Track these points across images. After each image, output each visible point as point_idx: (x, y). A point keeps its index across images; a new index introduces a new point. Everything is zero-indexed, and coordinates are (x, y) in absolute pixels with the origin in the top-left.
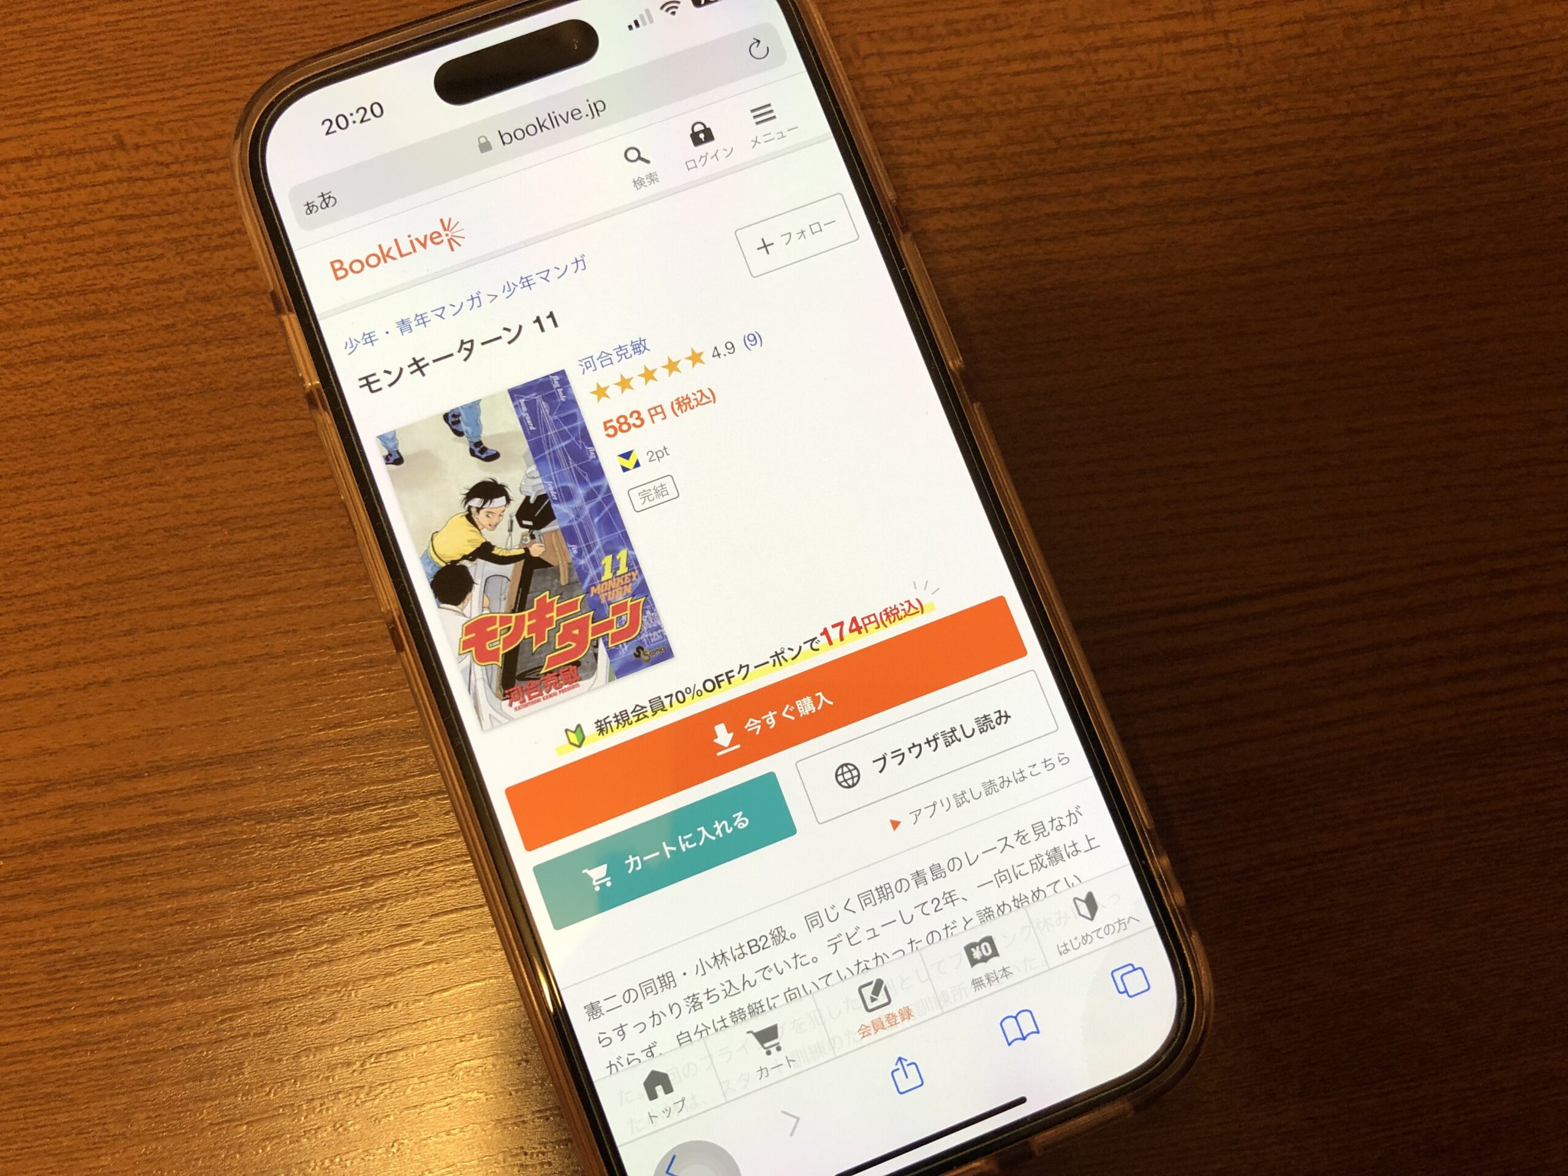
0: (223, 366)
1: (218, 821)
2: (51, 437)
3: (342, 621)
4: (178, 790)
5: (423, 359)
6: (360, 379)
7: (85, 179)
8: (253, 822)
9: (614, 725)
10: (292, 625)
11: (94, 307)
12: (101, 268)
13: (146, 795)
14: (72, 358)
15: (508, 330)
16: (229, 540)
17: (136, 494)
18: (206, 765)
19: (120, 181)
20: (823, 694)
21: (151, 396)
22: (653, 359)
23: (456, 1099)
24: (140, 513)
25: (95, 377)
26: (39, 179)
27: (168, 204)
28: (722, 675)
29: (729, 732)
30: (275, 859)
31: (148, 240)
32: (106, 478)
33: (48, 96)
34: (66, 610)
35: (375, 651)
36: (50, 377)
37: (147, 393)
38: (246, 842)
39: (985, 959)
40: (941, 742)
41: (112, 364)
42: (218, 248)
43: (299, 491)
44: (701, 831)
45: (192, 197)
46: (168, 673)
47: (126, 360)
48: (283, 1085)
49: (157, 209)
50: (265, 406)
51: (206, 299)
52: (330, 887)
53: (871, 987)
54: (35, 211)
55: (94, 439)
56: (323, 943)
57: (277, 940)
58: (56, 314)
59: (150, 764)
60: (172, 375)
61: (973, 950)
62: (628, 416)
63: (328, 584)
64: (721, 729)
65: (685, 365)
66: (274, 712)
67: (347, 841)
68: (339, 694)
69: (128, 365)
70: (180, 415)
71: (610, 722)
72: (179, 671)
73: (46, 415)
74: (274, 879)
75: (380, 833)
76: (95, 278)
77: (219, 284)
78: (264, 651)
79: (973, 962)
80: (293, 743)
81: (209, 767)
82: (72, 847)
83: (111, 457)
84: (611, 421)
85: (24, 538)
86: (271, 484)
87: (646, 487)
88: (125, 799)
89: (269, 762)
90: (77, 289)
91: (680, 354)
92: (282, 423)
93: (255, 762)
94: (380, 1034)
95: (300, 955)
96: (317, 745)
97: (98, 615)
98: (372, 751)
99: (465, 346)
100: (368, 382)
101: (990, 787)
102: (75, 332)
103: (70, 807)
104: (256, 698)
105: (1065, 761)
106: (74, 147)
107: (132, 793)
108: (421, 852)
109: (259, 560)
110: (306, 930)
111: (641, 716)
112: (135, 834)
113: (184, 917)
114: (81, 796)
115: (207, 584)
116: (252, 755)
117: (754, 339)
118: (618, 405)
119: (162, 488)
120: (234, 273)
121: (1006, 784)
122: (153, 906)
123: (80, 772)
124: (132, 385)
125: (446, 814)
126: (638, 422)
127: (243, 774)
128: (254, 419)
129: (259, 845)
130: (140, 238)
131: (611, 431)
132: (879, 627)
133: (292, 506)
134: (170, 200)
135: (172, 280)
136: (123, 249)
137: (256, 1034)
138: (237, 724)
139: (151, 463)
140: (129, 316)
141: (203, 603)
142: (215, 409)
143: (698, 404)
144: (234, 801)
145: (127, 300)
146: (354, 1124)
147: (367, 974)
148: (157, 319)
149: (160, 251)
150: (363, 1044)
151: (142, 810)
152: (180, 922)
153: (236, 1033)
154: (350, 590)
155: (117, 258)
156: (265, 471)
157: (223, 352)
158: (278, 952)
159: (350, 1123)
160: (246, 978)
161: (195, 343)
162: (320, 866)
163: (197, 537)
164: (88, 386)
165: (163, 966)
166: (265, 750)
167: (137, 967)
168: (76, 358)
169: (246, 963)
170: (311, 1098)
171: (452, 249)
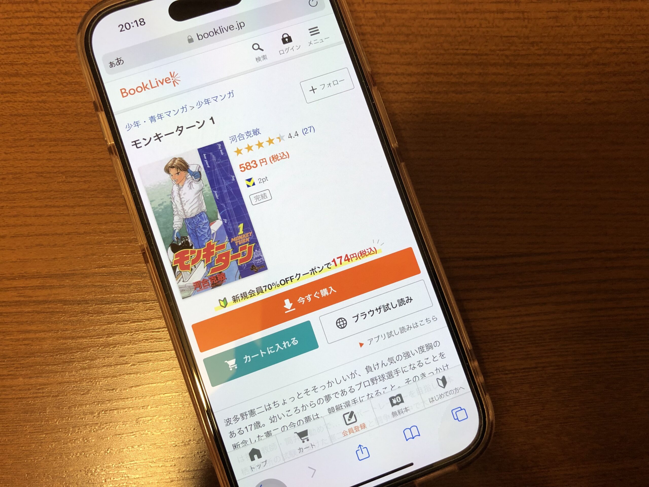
0: (70, 104)
1: (47, 302)
3: (111, 222)
4: (30, 287)
6: (132, 142)
7: (19, 15)
8: (62, 304)
11: (16, 71)
12: (21, 54)
13: (15, 287)
14: (3, 93)
15: (198, 122)
16: (65, 181)
17: (26, 156)
21: (36, 113)
22: (263, 138)
24: (26, 164)
25: (13, 102)
30: (70, 321)
31: (43, 44)
32: (13, 147)
37: (35, 112)
41: (21, 97)
43: (98, 163)
46: (32, 236)
47: (27, 96)
48: (62, 420)
50: (87, 124)
51: (66, 74)
52: (93, 336)
55: (9, 129)
56: (87, 360)
57: (67, 357)
59: (19, 275)
60: (47, 105)
63: (106, 205)
65: (276, 141)
66: (77, 258)
67: (102, 317)
70: (49, 123)
72: (36, 235)
74: (68, 331)
76: (18, 59)
78: (75, 231)
80: (83, 272)
81: (45, 279)
83: (16, 138)
86: (86, 159)
87: (258, 194)
88: (6, 288)
89: (72, 279)
90: (10, 62)
91: (275, 136)
93: (66, 279)
94: (107, 402)
95: (76, 364)
96: (94, 274)
99: (179, 129)
102: (7, 81)
107: (10, 286)
110: (80, 354)
113: (26, 342)
115: (53, 199)
116: (65, 276)
118: (246, 157)
119: (37, 154)
124: (29, 107)
128: (81, 129)
129: (64, 314)
130: (39, 43)
132: (357, 259)
133: (94, 169)
134: (55, 28)
135: (51, 63)
136: (32, 47)
137: (53, 396)
138: (59, 261)
139: (34, 143)
140: (31, 77)
141: (51, 207)
142: (65, 123)
143: (282, 158)
144: (55, 294)
145: (31, 69)
146: (92, 439)
147: (104, 375)
148: (43, 80)
149: (48, 50)
150: (100, 405)
151: (13, 294)
152: (25, 344)
153: (44, 395)
154: (115, 209)
155: (29, 51)
156: (84, 152)
157: (71, 98)
158: (67, 362)
159: (90, 438)
160: (51, 372)
161: (59, 92)
162: (89, 327)
163: (51, 177)
164: (9, 106)
165: (15, 362)
166: (71, 274)
167: (4, 362)
168: (6, 93)
169: (52, 365)
170: (74, 426)
171: (175, 86)
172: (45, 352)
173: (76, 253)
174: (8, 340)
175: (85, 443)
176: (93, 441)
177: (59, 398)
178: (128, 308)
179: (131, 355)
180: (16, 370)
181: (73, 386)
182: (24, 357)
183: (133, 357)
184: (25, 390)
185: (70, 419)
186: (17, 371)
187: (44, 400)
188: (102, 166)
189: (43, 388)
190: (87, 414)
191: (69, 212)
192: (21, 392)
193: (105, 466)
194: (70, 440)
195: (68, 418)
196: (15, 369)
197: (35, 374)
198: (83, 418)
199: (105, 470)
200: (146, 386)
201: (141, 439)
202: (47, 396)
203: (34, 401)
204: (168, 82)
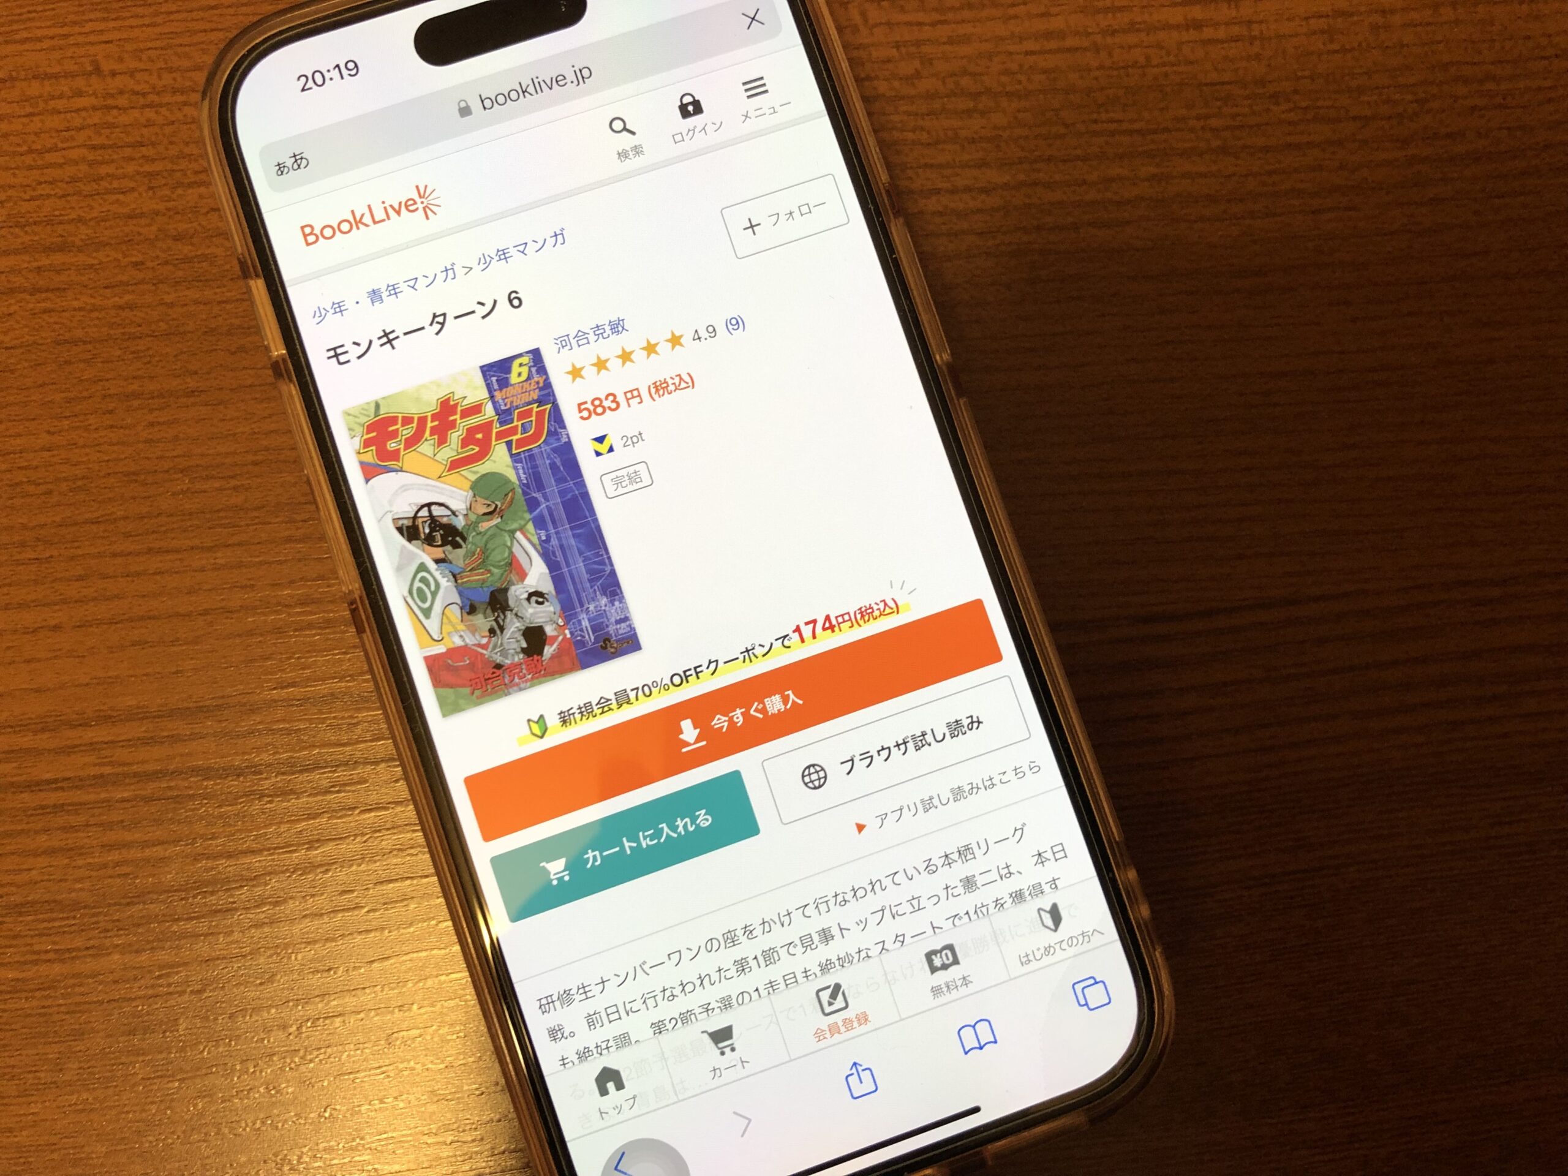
0: (192, 308)
1: (164, 775)
3: (301, 579)
4: (123, 741)
5: (393, 331)
6: (328, 350)
7: (58, 104)
8: (199, 778)
9: (578, 716)
10: (249, 579)
11: (60, 239)
12: (69, 198)
13: (91, 744)
14: (35, 291)
15: (482, 304)
16: (189, 489)
17: (96, 435)
18: (155, 717)
19: (94, 108)
20: (793, 693)
21: (115, 334)
22: (633, 340)
23: (391, 1067)
24: (98, 455)
25: (58, 311)
26: (12, 102)
27: (142, 136)
28: (690, 670)
29: (695, 728)
30: (221, 816)
31: (119, 172)
32: (65, 417)
34: (18, 550)
35: (332, 611)
36: (12, 309)
37: (112, 332)
38: (192, 797)
39: (945, 967)
40: (910, 745)
41: (76, 299)
42: (190, 185)
43: (265, 443)
44: (662, 828)
45: (168, 130)
46: (121, 622)
47: (92, 296)
48: (217, 1046)
49: (130, 139)
50: (233, 353)
51: (178, 238)
52: (275, 848)
53: (829, 991)
55: (53, 376)
56: (265, 904)
57: (219, 899)
58: (23, 243)
59: (97, 714)
60: (139, 314)
61: (933, 957)
62: (603, 398)
63: (289, 540)
64: (687, 725)
65: (664, 348)
66: (227, 668)
67: (293, 803)
68: (294, 653)
69: (93, 301)
70: (145, 356)
71: (573, 714)
72: (131, 620)
74: (216, 838)
75: (327, 797)
76: (64, 209)
77: (191, 222)
78: (220, 605)
79: (933, 969)
80: (245, 700)
81: (157, 720)
82: (14, 793)
83: (71, 395)
84: (585, 403)
86: (235, 435)
87: (619, 473)
88: (69, 747)
89: (219, 719)
90: (46, 219)
91: (660, 336)
92: (250, 371)
93: (206, 718)
94: (317, 999)
95: (241, 915)
96: (270, 703)
97: (51, 557)
98: (324, 713)
99: (437, 319)
100: (336, 353)
101: (958, 794)
102: (40, 264)
103: (12, 751)
104: (209, 652)
105: (1036, 769)
106: (49, 70)
107: (77, 741)
108: (368, 818)
109: (218, 511)
110: (248, 890)
111: (606, 709)
112: (78, 783)
113: (125, 869)
114: (24, 741)
115: (165, 532)
116: (203, 711)
117: (736, 323)
118: (593, 386)
119: (122, 430)
120: (208, 212)
121: (975, 790)
122: (94, 857)
123: (27, 716)
124: (97, 322)
125: (397, 781)
126: (614, 406)
127: (192, 728)
128: (221, 365)
129: (206, 801)
130: (111, 169)
131: (585, 414)
132: (852, 626)
133: (257, 458)
134: (145, 131)
135: (142, 215)
136: (94, 181)
137: (192, 992)
138: (188, 677)
139: (113, 405)
140: (97, 251)
141: (160, 551)
142: (182, 353)
143: (676, 389)
144: (182, 755)
145: (95, 233)
146: (287, 1087)
147: (307, 938)
148: (125, 256)
149: (132, 184)
151: (87, 759)
152: (119, 876)
153: (171, 989)
154: (310, 548)
155: (87, 189)
156: (232, 420)
157: (193, 294)
158: (220, 911)
159: (283, 1086)
160: (183, 936)
161: (162, 283)
162: (266, 826)
163: (156, 483)
164: (52, 320)
165: (101, 918)
166: (216, 706)
167: (74, 918)
168: (40, 291)
169: (187, 919)
170: (245, 1058)
171: (427, 218)
172: (169, 891)
173: (225, 657)
174: (80, 867)
175: (272, 1096)
176: (290, 1090)
177: (205, 995)
178: (352, 779)
180: (102, 935)
181: (236, 966)
182: (120, 904)
183: (371, 891)
184: (127, 981)
185: (233, 1043)
186: (106, 937)
187: (172, 1002)
188: (274, 450)
189: (168, 975)
190: (272, 1031)
191: (204, 562)
192: (120, 986)
193: (321, 1147)
194: (237, 1092)
195: (230, 1041)
196: (100, 932)
197: (148, 942)
199: (321, 1158)
200: (405, 958)
201: (400, 1082)
202: (177, 992)
203: (150, 1006)
204: (411, 208)
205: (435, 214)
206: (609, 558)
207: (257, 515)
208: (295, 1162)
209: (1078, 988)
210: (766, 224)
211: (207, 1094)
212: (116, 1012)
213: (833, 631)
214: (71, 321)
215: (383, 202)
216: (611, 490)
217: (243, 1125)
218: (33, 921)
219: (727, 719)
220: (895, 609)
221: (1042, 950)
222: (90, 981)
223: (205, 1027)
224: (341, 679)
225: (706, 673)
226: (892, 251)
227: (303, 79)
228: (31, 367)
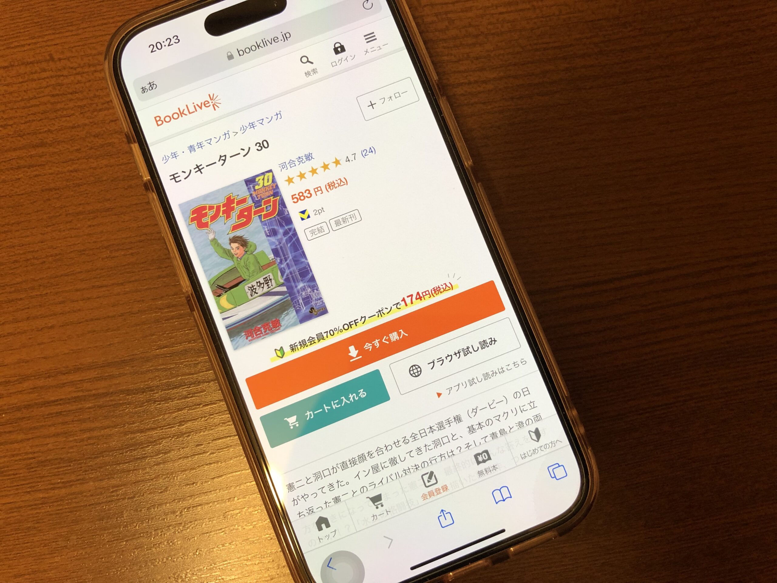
0: (105, 169)
1: (108, 395)
2: (22, 206)
3: (167, 295)
4: (87, 379)
5: (201, 165)
6: (170, 176)
7: (34, 76)
8: (125, 395)
9: (299, 347)
10: (142, 297)
11: (41, 141)
12: (44, 121)
13: (72, 382)
15: (243, 150)
16: (110, 255)
17: (64, 234)
18: (101, 367)
19: (52, 77)
20: (403, 331)
21: (70, 184)
22: (316, 163)
23: (227, 529)
24: (66, 243)
25: (42, 175)
26: (13, 77)
27: (76, 88)
28: (352, 322)
29: (356, 350)
30: (136, 413)
31: (66, 107)
32: (49, 226)
33: (15, 35)
34: (31, 291)
35: (183, 310)
36: (20, 176)
37: (68, 184)
38: (122, 404)
40: (462, 354)
41: (50, 169)
42: (101, 110)
43: (144, 231)
44: (343, 399)
46: (82, 322)
47: (57, 167)
48: (142, 523)
50: (126, 189)
51: (96, 136)
52: (163, 426)
54: (11, 93)
55: (43, 207)
56: (160, 454)
57: (138, 453)
58: (23, 144)
59: (74, 367)
60: (80, 174)
62: (304, 192)
63: (159, 277)
64: (352, 348)
65: (332, 166)
66: (134, 341)
67: (170, 404)
68: (166, 331)
69: (58, 169)
70: (84, 194)
71: (297, 346)
72: (87, 321)
73: (19, 195)
74: (135, 423)
75: (187, 400)
76: (41, 126)
77: (102, 128)
78: (128, 311)
80: (143, 356)
82: (38, 408)
83: (51, 215)
84: (295, 195)
85: (10, 256)
86: (130, 228)
87: (313, 228)
88: (62, 384)
89: (132, 365)
90: (33, 132)
91: (330, 160)
92: (135, 197)
93: (126, 365)
94: (189, 498)
95: (149, 460)
96: (157, 356)
97: (47, 294)
98: (182, 360)
99: (222, 158)
100: (174, 177)
101: (486, 376)
102: (32, 153)
103: (35, 388)
104: (125, 334)
105: (524, 362)
107: (65, 381)
108: (207, 409)
109: (125, 265)
110: (152, 447)
111: (312, 342)
112: (67, 401)
113: (92, 441)
114: (40, 383)
115: (100, 278)
116: (124, 362)
117: (366, 152)
118: (298, 187)
119: (76, 230)
120: (110, 122)
121: (495, 374)
122: (77, 436)
123: (41, 371)
124: (60, 179)
125: (217, 390)
126: (309, 195)
127: (120, 371)
128: (121, 195)
129: (128, 406)
130: (63, 105)
131: (295, 200)
132: (430, 297)
133: (141, 239)
135: (79, 126)
136: (55, 112)
137: (129, 498)
138: (116, 346)
139: (71, 218)
140: (58, 145)
141: (98, 287)
142: (102, 191)
143: (339, 186)
144: (115, 384)
145: (57, 136)
146: (177, 541)
147: (181, 469)
148: (72, 147)
149: (73, 112)
150: (181, 502)
151: (70, 389)
152: (90, 444)
153: (119, 497)
154: (170, 280)
155: (52, 116)
156: (127, 221)
157: (105, 162)
158: (139, 458)
159: (176, 540)
160: (123, 471)
161: (91, 158)
162: (158, 416)
163: (94, 254)
164: (39, 180)
165: (83, 465)
166: (130, 359)
167: (70, 466)
168: (33, 166)
169: (123, 464)
170: (156, 528)
171: (215, 110)
172: (114, 451)
173: (132, 336)
174: (71, 441)
175: (170, 546)
176: (179, 543)
177: (135, 499)
178: (197, 391)
179: (208, 442)
181: (149, 484)
182: (91, 458)
183: (211, 444)
184: (97, 495)
186: (85, 474)
187: (120, 504)
188: (149, 234)
189: (116, 491)
190: (168, 514)
191: (119, 291)
192: (93, 497)
193: (196, 569)
194: (153, 545)
195: (149, 521)
196: (83, 472)
197: (106, 475)
198: (164, 519)
199: (196, 574)
200: (229, 476)
201: (231, 535)
202: (122, 499)
203: (109, 506)
204: (207, 105)
205: (218, 107)
206: (311, 269)
207: (143, 266)
208: (184, 577)
209: (551, 469)
210: (379, 103)
211: (139, 547)
212: (93, 510)
213: (421, 300)
214: (49, 180)
215: (193, 103)
216: (310, 237)
217: (158, 561)
218: (51, 469)
219: (371, 345)
220: (451, 288)
221: (532, 452)
222: (80, 496)
223: (136, 515)
224: (189, 342)
225: (360, 323)
226: (441, 113)
227: (152, 47)
228: (31, 203)
